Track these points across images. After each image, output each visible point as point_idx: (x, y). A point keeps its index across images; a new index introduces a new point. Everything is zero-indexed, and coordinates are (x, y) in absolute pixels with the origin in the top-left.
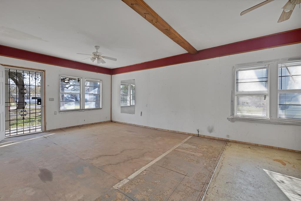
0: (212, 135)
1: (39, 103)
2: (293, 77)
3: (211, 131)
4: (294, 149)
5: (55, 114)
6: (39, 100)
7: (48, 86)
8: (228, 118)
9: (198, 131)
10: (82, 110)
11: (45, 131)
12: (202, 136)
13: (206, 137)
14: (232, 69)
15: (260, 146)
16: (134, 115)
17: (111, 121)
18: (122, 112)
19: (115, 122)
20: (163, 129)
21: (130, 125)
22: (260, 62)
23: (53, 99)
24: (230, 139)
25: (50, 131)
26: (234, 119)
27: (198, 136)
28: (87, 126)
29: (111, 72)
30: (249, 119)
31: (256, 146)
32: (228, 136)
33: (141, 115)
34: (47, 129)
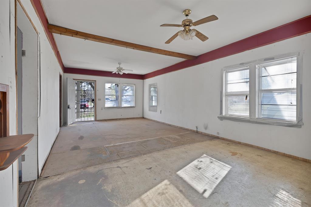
0: (207, 132)
1: (93, 102)
2: (272, 76)
3: (206, 128)
4: (270, 149)
5: (102, 110)
6: (93, 100)
7: (98, 90)
8: (218, 117)
9: (197, 128)
10: (120, 107)
11: (96, 120)
12: (200, 133)
13: (203, 133)
14: (221, 72)
15: (242, 144)
16: (156, 113)
17: (143, 118)
18: (150, 110)
19: (145, 119)
20: (174, 126)
21: (154, 121)
22: (242, 64)
23: (101, 99)
24: (220, 136)
25: (98, 121)
26: (222, 118)
27: (197, 132)
28: (123, 120)
29: (142, 77)
30: (234, 118)
31: (239, 143)
32: (218, 133)
33: (161, 113)
34: (97, 119)
